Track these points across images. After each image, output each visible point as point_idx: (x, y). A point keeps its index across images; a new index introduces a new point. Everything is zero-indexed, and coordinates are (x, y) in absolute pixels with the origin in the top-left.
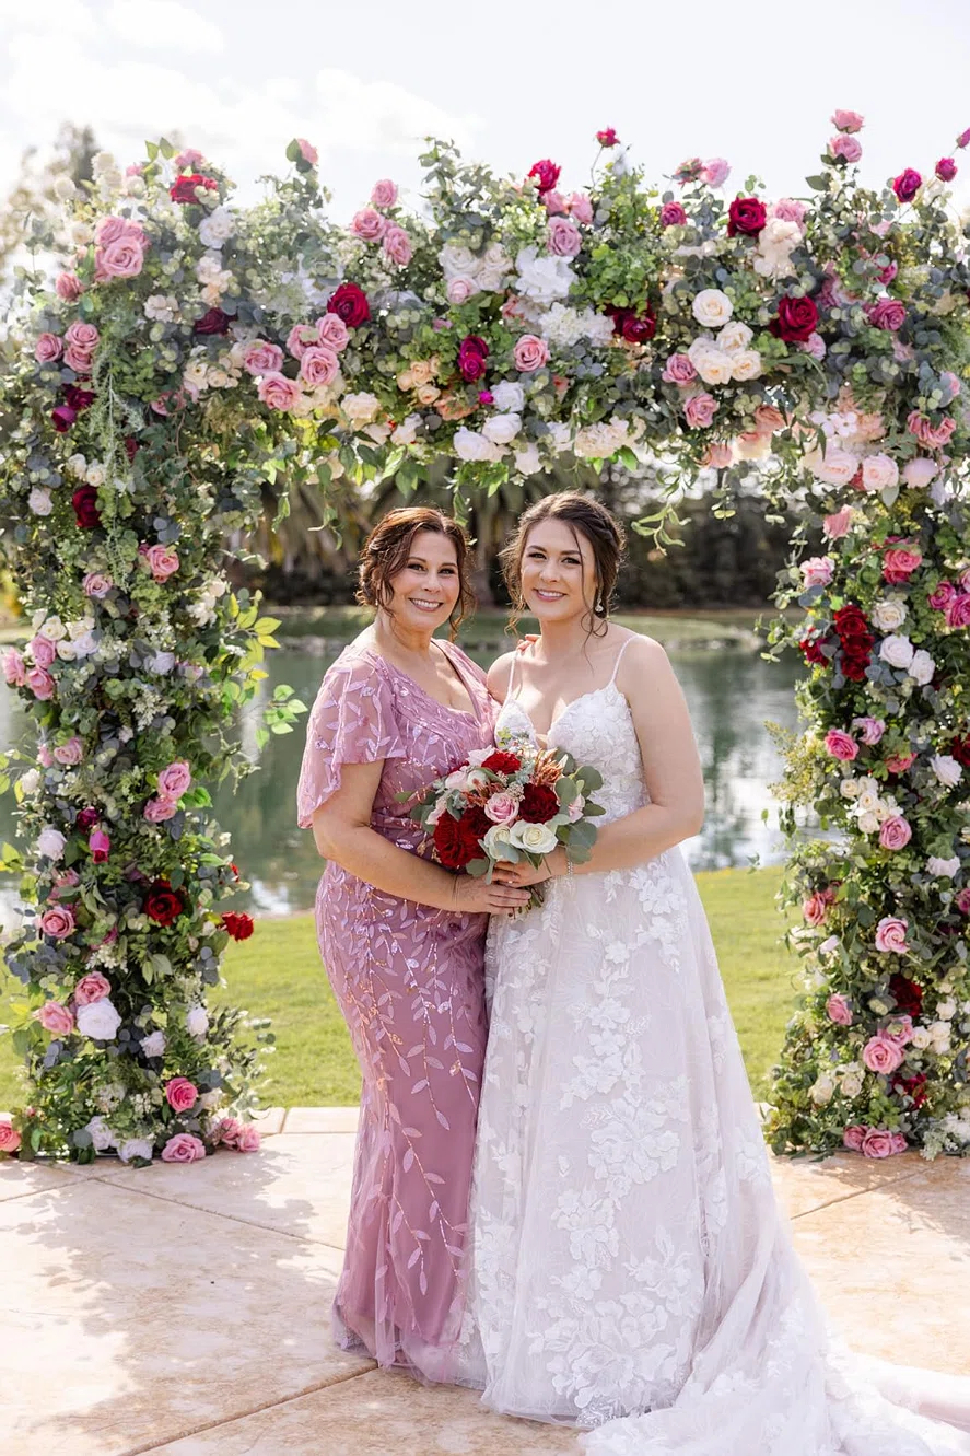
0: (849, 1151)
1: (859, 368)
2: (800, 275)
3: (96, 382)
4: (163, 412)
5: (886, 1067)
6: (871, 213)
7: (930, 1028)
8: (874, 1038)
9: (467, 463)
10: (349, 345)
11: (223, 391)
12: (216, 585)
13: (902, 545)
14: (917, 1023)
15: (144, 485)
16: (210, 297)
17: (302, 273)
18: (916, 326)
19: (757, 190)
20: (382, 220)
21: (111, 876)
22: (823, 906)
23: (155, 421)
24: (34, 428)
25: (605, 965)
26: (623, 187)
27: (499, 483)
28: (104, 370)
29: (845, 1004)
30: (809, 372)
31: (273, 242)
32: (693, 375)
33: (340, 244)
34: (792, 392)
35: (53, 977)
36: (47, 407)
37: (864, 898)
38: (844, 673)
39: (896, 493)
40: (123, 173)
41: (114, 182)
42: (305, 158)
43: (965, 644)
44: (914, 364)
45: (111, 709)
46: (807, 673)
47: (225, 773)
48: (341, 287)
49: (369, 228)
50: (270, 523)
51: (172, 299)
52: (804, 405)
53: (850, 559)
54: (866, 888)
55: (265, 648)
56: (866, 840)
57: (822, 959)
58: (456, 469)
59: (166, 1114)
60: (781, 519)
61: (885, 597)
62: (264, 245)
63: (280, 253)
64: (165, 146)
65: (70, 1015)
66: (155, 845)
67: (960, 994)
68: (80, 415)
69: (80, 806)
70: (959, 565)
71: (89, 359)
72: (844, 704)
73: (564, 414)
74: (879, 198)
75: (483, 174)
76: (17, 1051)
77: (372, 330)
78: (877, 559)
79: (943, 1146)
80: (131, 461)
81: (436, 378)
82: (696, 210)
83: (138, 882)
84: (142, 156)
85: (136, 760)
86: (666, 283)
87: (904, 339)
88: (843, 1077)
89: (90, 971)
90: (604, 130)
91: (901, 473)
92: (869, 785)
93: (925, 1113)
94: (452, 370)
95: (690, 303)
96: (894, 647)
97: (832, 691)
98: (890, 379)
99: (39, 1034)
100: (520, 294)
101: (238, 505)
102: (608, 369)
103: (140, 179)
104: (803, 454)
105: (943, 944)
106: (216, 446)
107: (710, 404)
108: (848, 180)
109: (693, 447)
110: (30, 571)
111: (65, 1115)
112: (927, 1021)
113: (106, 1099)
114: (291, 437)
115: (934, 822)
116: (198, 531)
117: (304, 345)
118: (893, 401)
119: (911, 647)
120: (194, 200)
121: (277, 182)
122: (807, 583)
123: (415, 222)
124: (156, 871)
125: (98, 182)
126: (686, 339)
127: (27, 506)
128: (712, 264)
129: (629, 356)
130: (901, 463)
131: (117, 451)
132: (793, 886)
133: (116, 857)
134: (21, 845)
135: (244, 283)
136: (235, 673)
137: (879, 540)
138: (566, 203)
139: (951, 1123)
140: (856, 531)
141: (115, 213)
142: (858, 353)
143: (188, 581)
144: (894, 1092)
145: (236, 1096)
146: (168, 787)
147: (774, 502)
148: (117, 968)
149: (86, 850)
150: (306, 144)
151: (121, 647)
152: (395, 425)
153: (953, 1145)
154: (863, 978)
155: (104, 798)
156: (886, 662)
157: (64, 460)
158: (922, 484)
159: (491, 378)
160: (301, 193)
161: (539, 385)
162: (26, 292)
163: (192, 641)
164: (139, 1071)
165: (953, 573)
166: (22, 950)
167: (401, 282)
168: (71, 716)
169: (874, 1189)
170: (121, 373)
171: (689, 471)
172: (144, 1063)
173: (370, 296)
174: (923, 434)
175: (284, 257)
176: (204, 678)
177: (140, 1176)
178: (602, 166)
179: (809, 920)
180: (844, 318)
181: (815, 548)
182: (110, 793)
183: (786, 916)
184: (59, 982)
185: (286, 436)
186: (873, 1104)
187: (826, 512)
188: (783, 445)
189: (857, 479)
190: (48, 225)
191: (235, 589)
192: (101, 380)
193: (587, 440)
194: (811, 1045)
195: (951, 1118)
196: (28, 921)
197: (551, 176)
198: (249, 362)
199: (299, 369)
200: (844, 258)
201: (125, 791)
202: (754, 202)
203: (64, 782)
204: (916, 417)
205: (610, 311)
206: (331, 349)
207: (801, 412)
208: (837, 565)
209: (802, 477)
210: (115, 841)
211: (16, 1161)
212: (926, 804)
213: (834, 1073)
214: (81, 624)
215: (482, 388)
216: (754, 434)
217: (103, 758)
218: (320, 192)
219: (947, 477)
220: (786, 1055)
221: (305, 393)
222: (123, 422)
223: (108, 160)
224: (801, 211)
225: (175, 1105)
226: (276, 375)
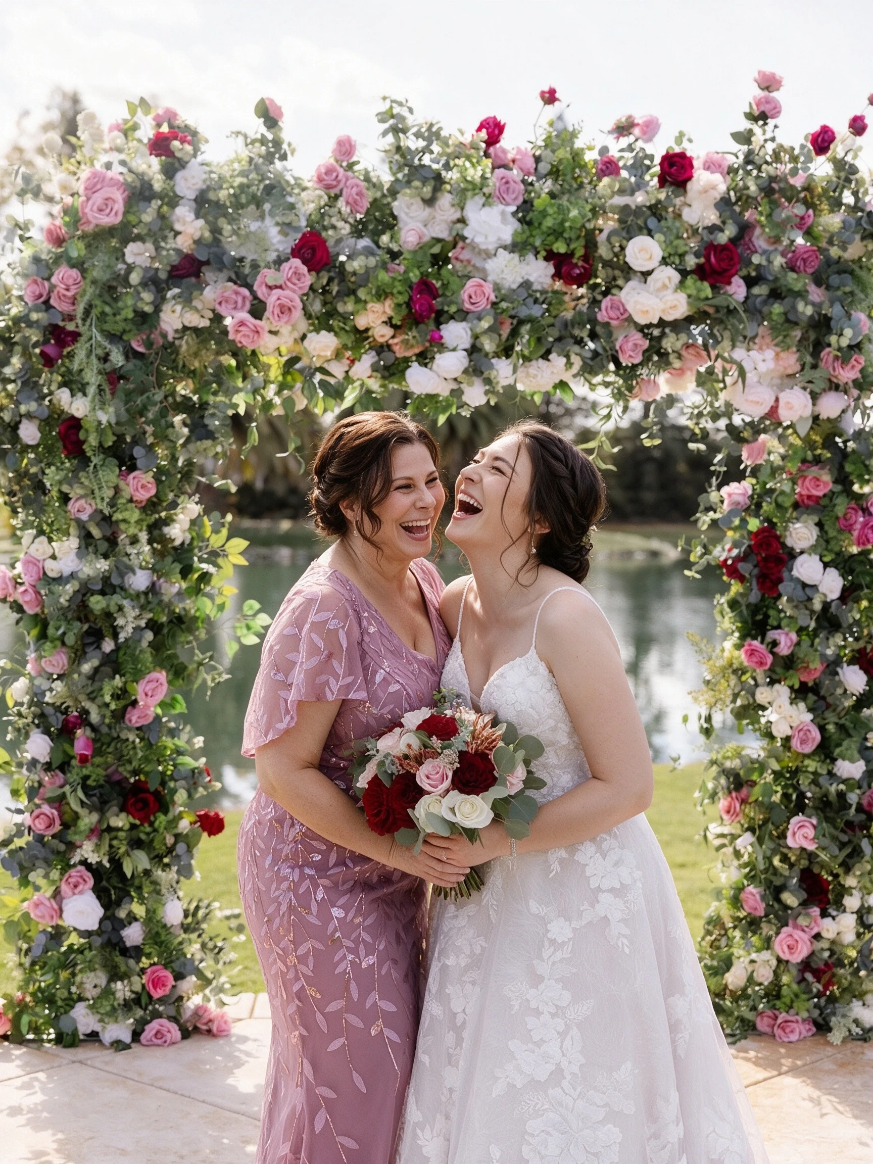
0: (761, 1034)
1: (777, 308)
2: (724, 223)
3: (80, 322)
4: (141, 349)
5: (795, 955)
6: (790, 166)
7: (837, 919)
8: (785, 929)
9: (419, 396)
10: (311, 288)
11: (196, 330)
12: (190, 508)
13: (814, 471)
14: (824, 914)
15: (125, 417)
16: (184, 243)
17: (268, 221)
18: (830, 270)
19: (685, 144)
20: (341, 171)
21: (94, 777)
22: (738, 805)
23: (135, 358)
24: (23, 364)
25: (546, 944)
26: (563, 140)
27: (447, 414)
28: (87, 312)
29: (758, 897)
30: (731, 312)
31: (242, 192)
32: (625, 316)
33: (303, 194)
34: (715, 331)
35: (40, 872)
36: (35, 345)
37: (776, 798)
38: (760, 589)
39: (810, 423)
40: (105, 128)
41: (97, 137)
42: (272, 115)
43: (870, 561)
44: (826, 305)
45: (94, 622)
46: (725, 588)
47: (199, 682)
48: (304, 235)
49: (329, 180)
50: (240, 452)
51: (150, 246)
52: (726, 343)
53: (766, 484)
54: (779, 788)
55: (235, 566)
56: (779, 744)
57: (737, 854)
58: (409, 401)
59: (144, 1000)
60: (702, 447)
61: (797, 519)
62: (234, 195)
63: (249, 203)
64: (143, 102)
65: (56, 907)
66: (134, 748)
67: (866, 888)
68: (65, 353)
69: (66, 712)
70: (866, 489)
71: (74, 301)
72: (759, 617)
73: (507, 351)
74: (796, 152)
75: (434, 129)
76: (8, 939)
77: (332, 274)
78: (790, 484)
79: (850, 1031)
80: (113, 394)
81: (390, 319)
82: (630, 162)
83: (119, 783)
84: (123, 113)
85: (117, 670)
86: (601, 231)
87: (819, 281)
88: (756, 965)
89: (74, 866)
90: (546, 89)
91: (814, 404)
92: (782, 692)
93: (832, 1000)
94: (404, 311)
95: (623, 248)
96: (805, 565)
97: (748, 606)
98: (805, 319)
99: (28, 924)
100: (468, 241)
101: (210, 435)
102: (548, 310)
103: (120, 134)
104: (725, 387)
105: (850, 842)
106: (190, 381)
107: (640, 342)
108: (769, 135)
109: (625, 381)
110: (19, 495)
111: (50, 1000)
112: (834, 913)
113: (88, 986)
114: (258, 372)
115: (841, 727)
116: (174, 459)
117: (270, 288)
118: (807, 339)
119: (821, 565)
120: (170, 153)
121: (246, 137)
122: (726, 507)
123: (372, 174)
124: (135, 772)
125: (82, 138)
126: (620, 282)
127: (18, 435)
128: (644, 212)
129: (567, 298)
130: (815, 397)
131: (99, 386)
132: (710, 785)
133: (98, 760)
134: (12, 747)
135: (216, 231)
136: (208, 589)
137: (793, 467)
138: (510, 156)
139: (857, 1010)
140: (772, 458)
141: (98, 166)
142: (776, 294)
143: (165, 504)
144: (803, 979)
145: (208, 982)
146: (146, 695)
147: (697, 431)
148: (100, 863)
149: (71, 753)
150: (272, 101)
151: (103, 565)
152: (353, 362)
153: (859, 1031)
154: (775, 872)
155: (87, 705)
156: (798, 580)
157: (51, 393)
158: (834, 414)
159: (441, 318)
160: (268, 147)
161: (485, 324)
162: (17, 239)
163: (169, 559)
164: (119, 959)
165: (860, 497)
166: (12, 847)
167: (359, 230)
168: (57, 629)
169: (786, 1073)
170: (103, 313)
171: (621, 403)
172: (125, 952)
173: (330, 243)
174: (834, 369)
175: (252, 207)
176: (179, 594)
177: (120, 1058)
178: (544, 122)
179: (725, 817)
180: (764, 263)
181: (734, 473)
182: (92, 700)
183: (704, 813)
184: (46, 876)
185: (254, 371)
186: (785, 990)
187: (743, 441)
188: (706, 380)
189: (773, 411)
190: (36, 177)
191: (207, 512)
192: (84, 320)
193: (528, 375)
194: (726, 934)
195: (856, 1005)
196: (18, 818)
197: (497, 132)
198: (220, 303)
199: (265, 310)
200: (764, 208)
201: (107, 699)
202: (682, 156)
203: (51, 690)
204: (829, 354)
205: (550, 256)
206: (294, 291)
207: (724, 351)
208: (754, 490)
209: (723, 409)
210: (98, 745)
211: (6, 1043)
212: (834, 710)
213: (747, 960)
214: (67, 543)
215: (432, 326)
216: (681, 369)
217: (86, 668)
218: (285, 146)
219: (856, 408)
220: (703, 943)
221: (271, 332)
222: (105, 359)
223: (91, 118)
224: (726, 165)
225: (152, 992)
226: (245, 315)
